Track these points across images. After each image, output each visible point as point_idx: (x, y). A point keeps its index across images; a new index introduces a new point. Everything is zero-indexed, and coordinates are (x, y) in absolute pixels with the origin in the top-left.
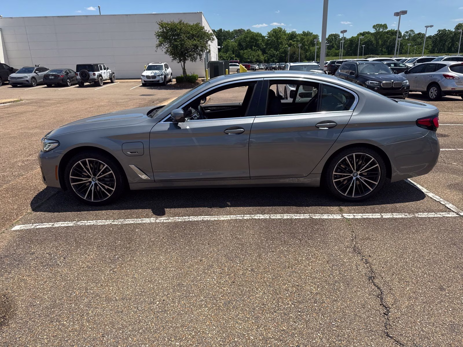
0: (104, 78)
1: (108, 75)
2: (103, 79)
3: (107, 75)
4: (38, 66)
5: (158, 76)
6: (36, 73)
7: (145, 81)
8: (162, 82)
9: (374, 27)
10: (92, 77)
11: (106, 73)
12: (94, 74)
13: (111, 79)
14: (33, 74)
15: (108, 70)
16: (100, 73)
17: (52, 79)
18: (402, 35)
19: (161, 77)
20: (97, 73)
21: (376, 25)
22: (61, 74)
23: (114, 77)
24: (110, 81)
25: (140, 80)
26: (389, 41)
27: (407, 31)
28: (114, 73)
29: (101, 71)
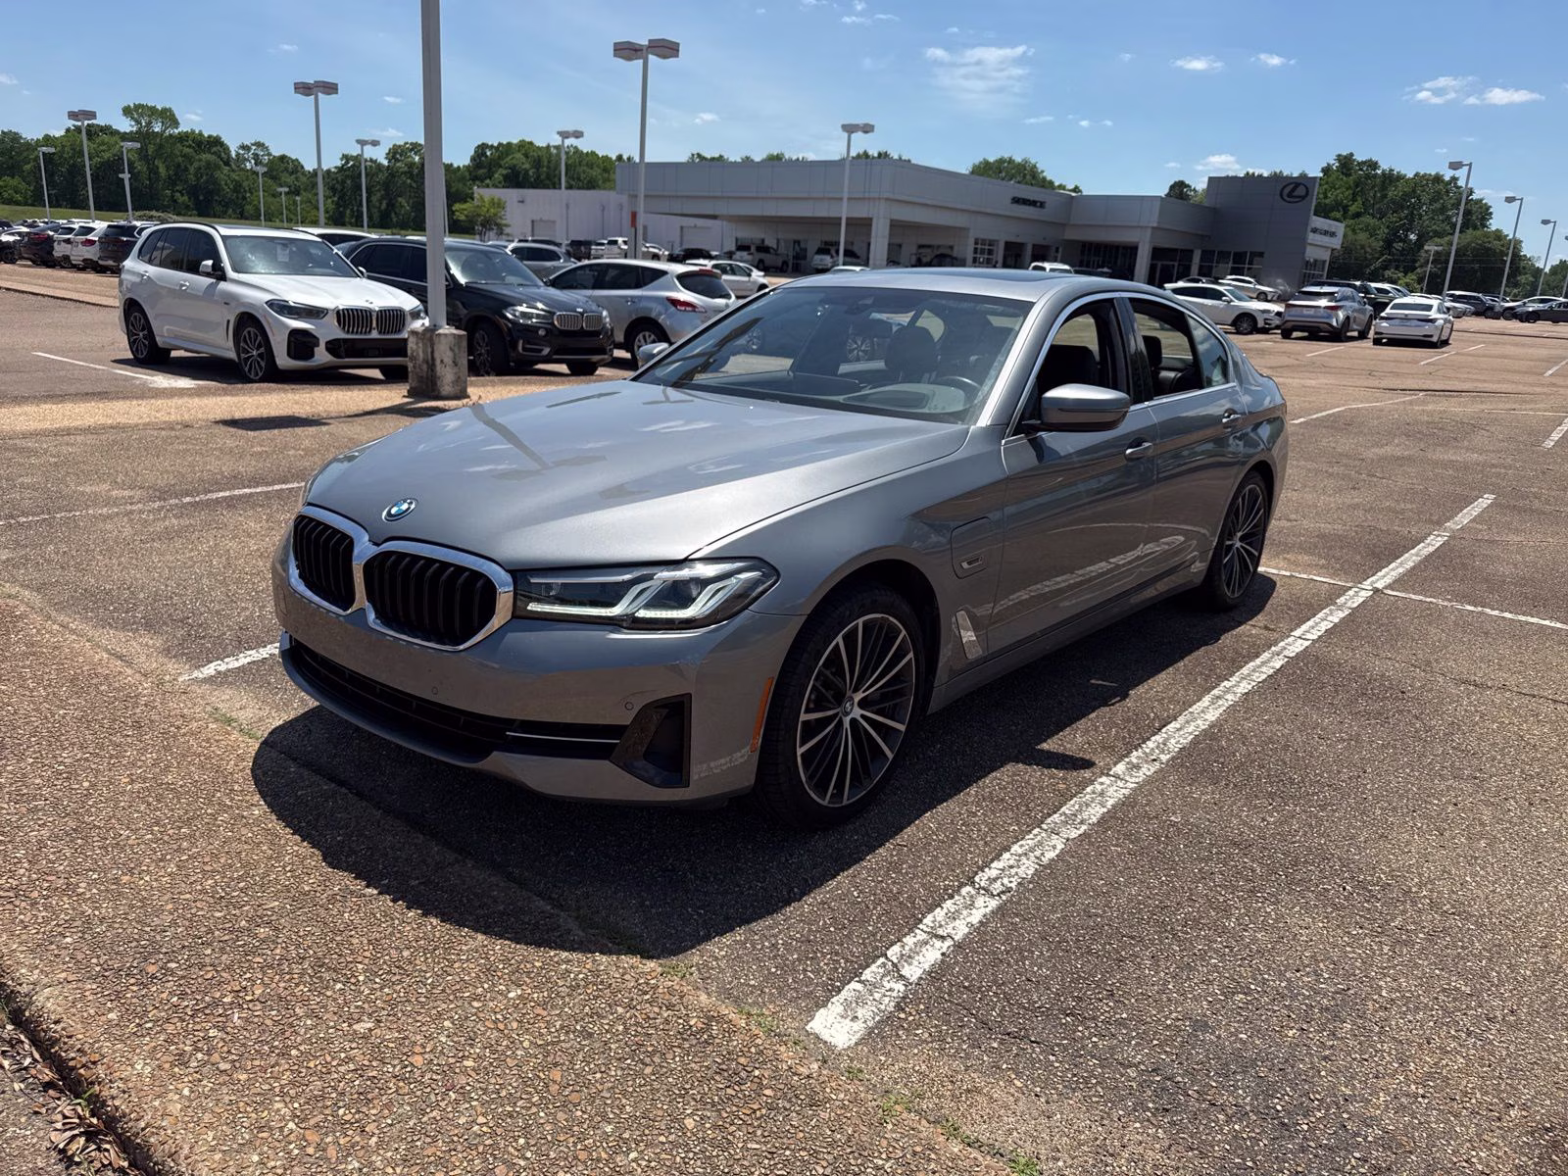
9: (127, 111)
18: (233, 154)
21: (132, 106)
26: (192, 170)
27: (246, 143)
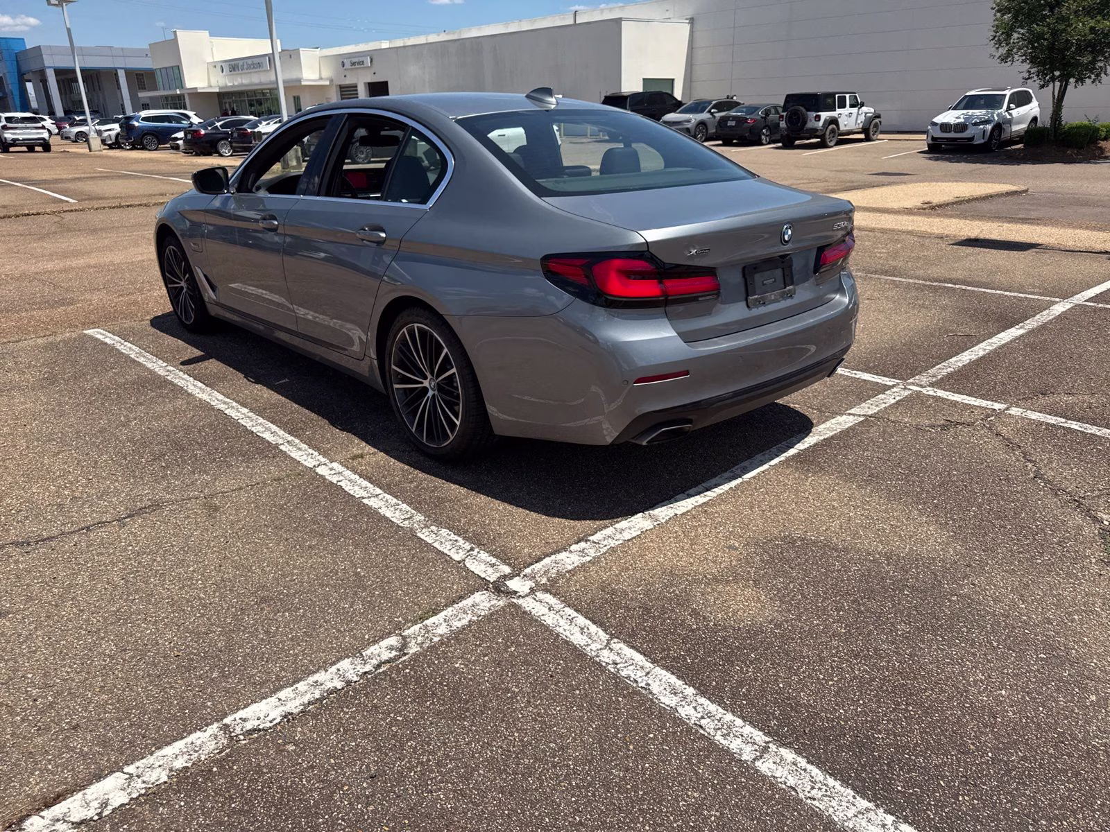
0: (842, 128)
1: (859, 122)
2: (839, 129)
3: (857, 120)
4: (732, 98)
5: (976, 124)
6: (712, 114)
7: (933, 138)
8: (982, 141)
10: (811, 124)
11: (854, 116)
12: (818, 118)
13: (865, 130)
14: (705, 116)
15: (864, 109)
16: (837, 116)
17: (731, 126)
19: (982, 127)
20: (824, 115)
22: (752, 116)
23: (876, 126)
24: (862, 136)
25: (924, 137)
28: (878, 117)
29: (839, 111)
